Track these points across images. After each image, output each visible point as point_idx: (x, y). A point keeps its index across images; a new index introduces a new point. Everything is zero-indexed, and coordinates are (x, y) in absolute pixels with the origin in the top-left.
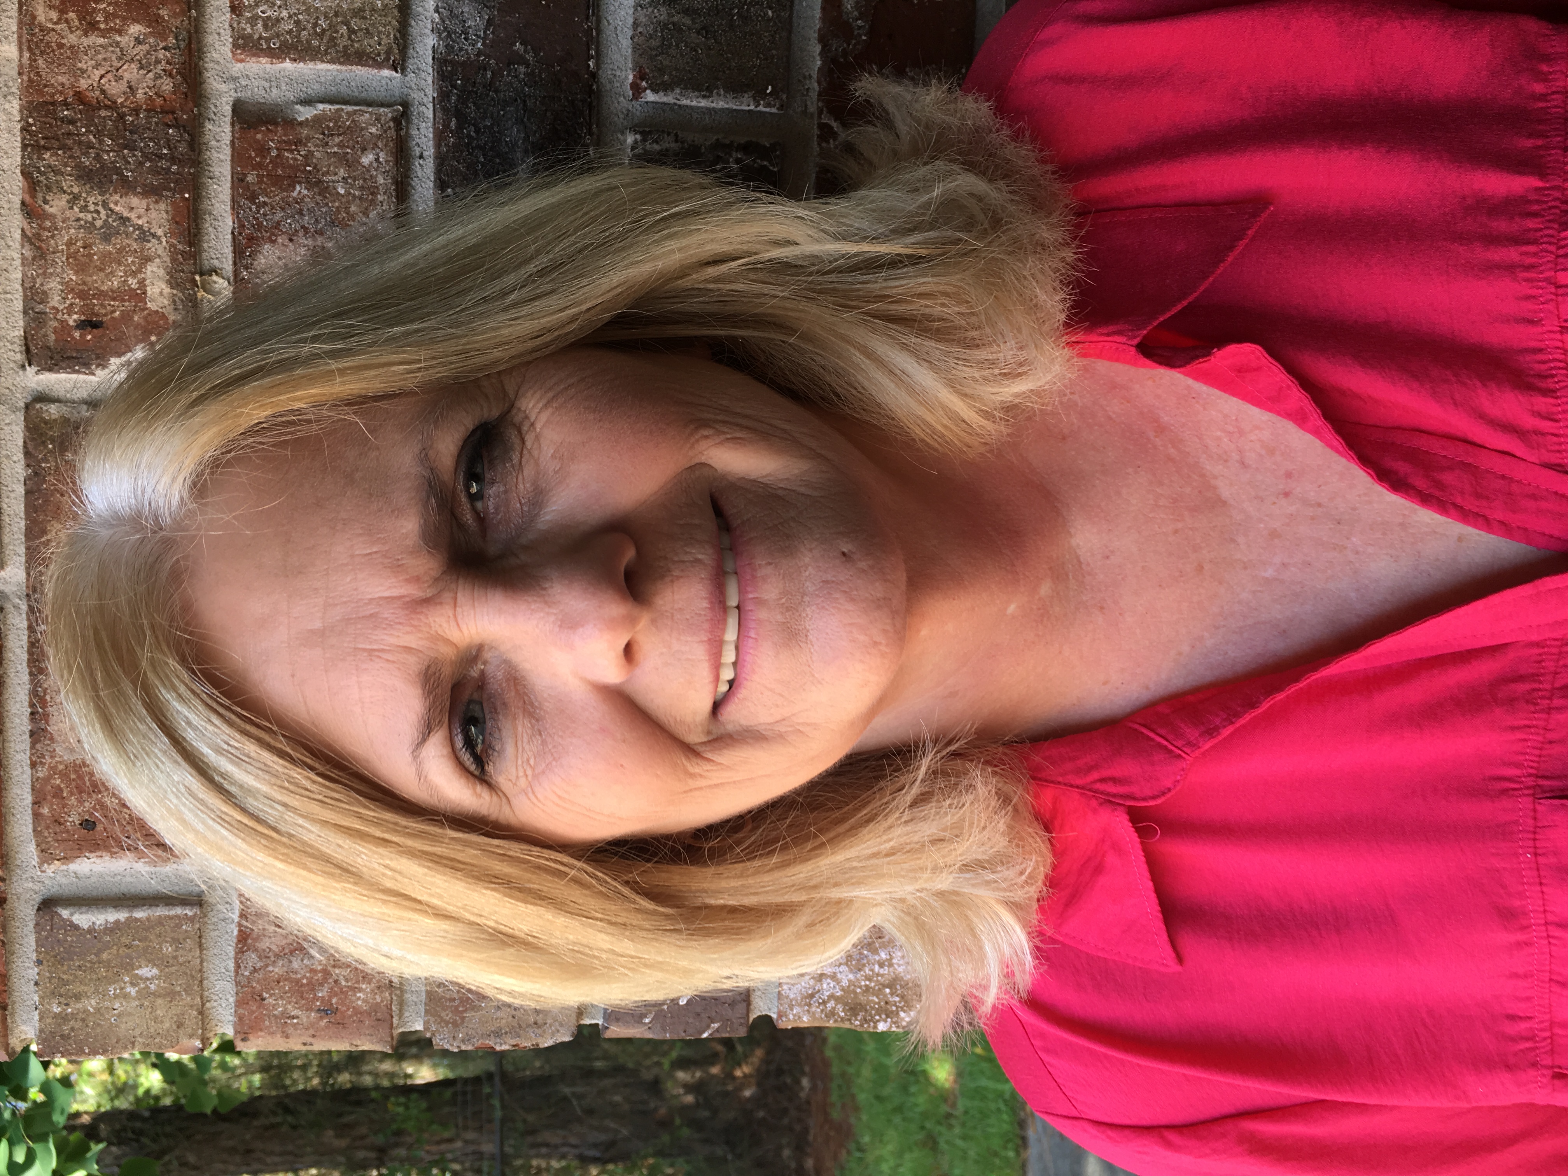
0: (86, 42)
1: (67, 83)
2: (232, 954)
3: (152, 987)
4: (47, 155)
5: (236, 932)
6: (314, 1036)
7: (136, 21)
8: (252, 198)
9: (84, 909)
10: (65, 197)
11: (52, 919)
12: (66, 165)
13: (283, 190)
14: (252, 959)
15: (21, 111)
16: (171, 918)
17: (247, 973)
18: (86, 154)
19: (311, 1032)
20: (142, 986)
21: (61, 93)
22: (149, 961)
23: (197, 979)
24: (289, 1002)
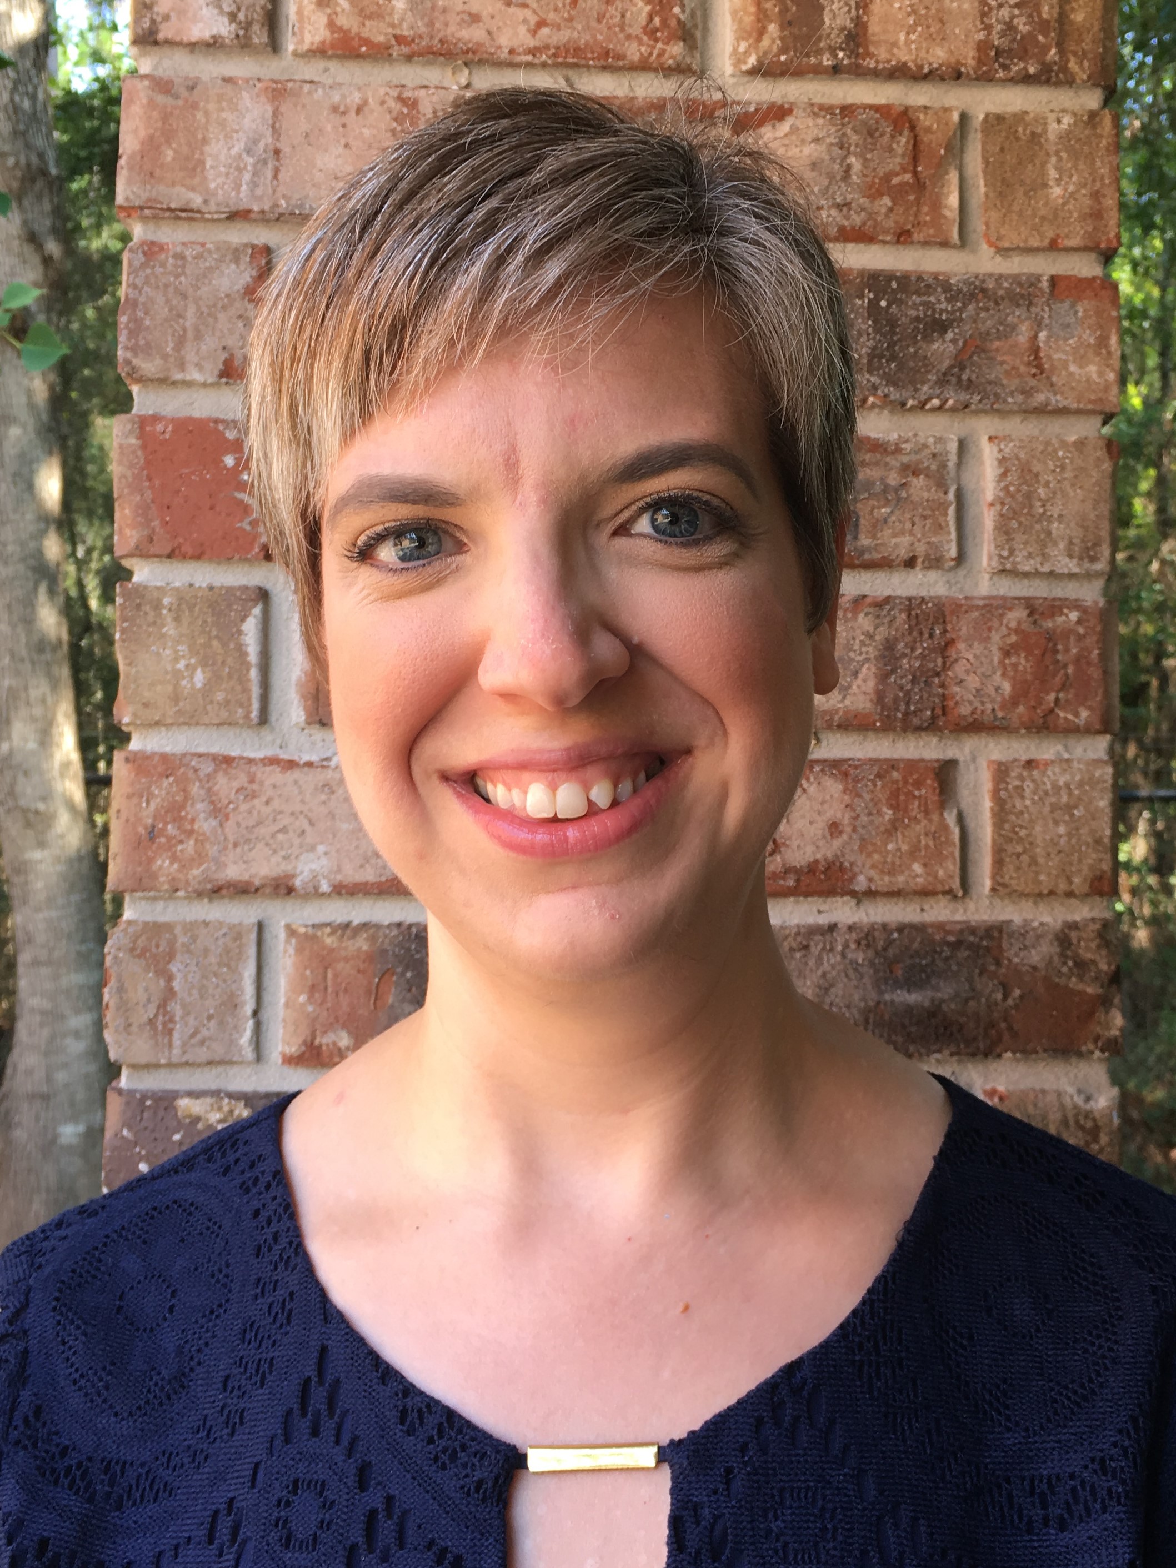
0: (995, 649)
1: (961, 633)
2: (215, 749)
3: (184, 683)
4: (904, 616)
5: (233, 754)
6: (127, 821)
7: (1013, 687)
8: (879, 776)
9: (260, 627)
10: (871, 629)
11: (251, 600)
12: (897, 630)
13: (888, 800)
14: (207, 768)
15: (937, 597)
16: (249, 699)
17: (193, 763)
18: (906, 646)
19: (132, 819)
20: (186, 674)
21: (953, 628)
22: (209, 679)
23: (189, 720)
24: (163, 800)
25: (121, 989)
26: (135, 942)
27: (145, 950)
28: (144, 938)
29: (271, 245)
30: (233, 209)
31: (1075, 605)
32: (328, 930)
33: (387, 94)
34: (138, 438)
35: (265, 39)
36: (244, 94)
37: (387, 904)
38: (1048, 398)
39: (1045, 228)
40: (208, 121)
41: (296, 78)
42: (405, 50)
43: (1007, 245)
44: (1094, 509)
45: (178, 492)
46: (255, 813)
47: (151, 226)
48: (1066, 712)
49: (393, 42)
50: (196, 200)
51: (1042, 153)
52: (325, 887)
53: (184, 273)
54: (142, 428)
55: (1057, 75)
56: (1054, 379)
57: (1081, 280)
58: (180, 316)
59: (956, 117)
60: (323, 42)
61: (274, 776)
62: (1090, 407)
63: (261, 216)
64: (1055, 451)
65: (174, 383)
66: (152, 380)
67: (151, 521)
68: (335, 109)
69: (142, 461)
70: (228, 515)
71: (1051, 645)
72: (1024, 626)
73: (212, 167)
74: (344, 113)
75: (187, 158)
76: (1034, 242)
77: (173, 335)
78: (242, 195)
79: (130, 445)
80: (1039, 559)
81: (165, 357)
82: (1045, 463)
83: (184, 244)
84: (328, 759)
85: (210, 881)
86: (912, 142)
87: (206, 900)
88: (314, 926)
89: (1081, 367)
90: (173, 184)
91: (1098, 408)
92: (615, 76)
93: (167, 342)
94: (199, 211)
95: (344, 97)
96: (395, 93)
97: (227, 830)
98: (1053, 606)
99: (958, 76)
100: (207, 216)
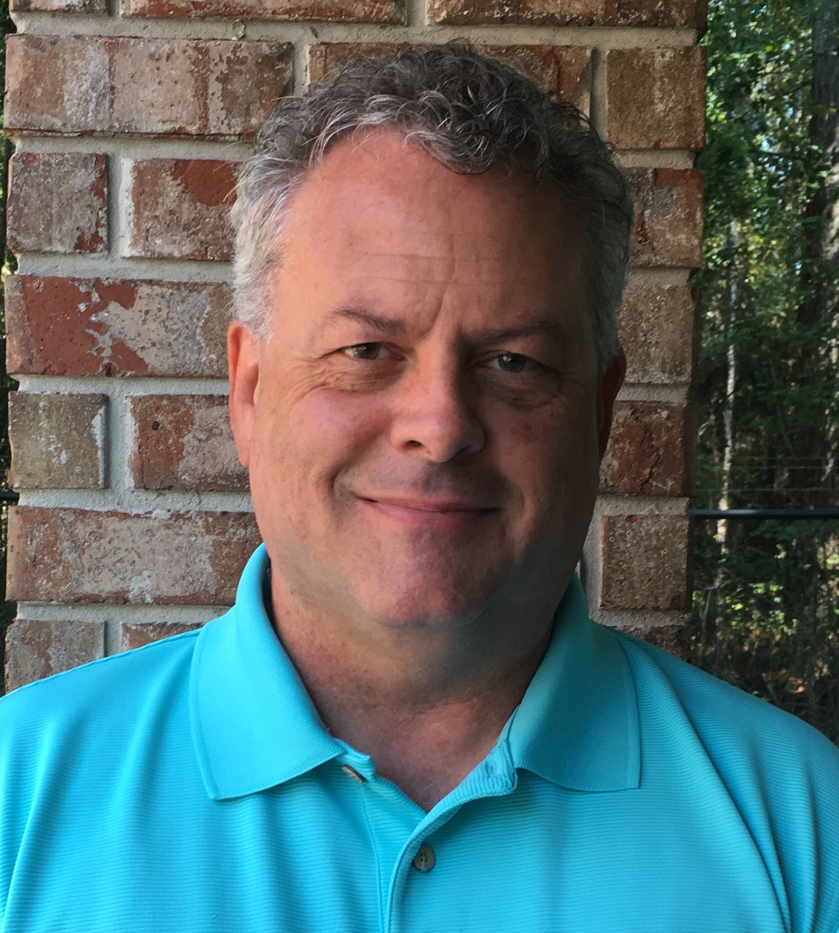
2: (74, 506)
3: (54, 460)
5: (87, 509)
6: (18, 553)
7: (620, 464)
9: (104, 422)
11: (97, 404)
14: (70, 518)
16: (97, 471)
17: (61, 515)
20: (55, 454)
22: (71, 458)
23: (57, 485)
24: (41, 539)
25: (16, 665)
26: (25, 634)
27: (31, 640)
28: (30, 632)
29: (109, 154)
30: (83, 129)
31: (666, 406)
32: (151, 628)
33: (187, 45)
34: (21, 292)
35: (103, 7)
36: (89, 47)
37: (190, 611)
38: (650, 259)
39: (651, 134)
40: (65, 68)
41: (124, 34)
42: (200, 12)
43: (623, 147)
44: (681, 338)
45: (48, 329)
46: (102, 548)
47: (27, 141)
48: (657, 481)
49: (192, 7)
50: (58, 123)
51: (650, 79)
52: (149, 599)
53: (50, 176)
54: (23, 285)
55: (663, 21)
56: (655, 244)
57: (676, 171)
58: (48, 206)
59: (588, 53)
60: (143, 8)
61: (113, 524)
62: (680, 264)
63: (101, 134)
64: (655, 296)
65: (45, 253)
66: (30, 252)
67: (31, 349)
68: (152, 56)
69: (24, 308)
70: (82, 345)
71: (648, 434)
72: (628, 421)
73: (68, 100)
74: (158, 60)
75: (52, 94)
76: (643, 145)
77: (43, 220)
78: (89, 120)
79: (17, 297)
80: (641, 374)
81: (38, 235)
82: (647, 305)
83: (50, 155)
84: (150, 513)
85: (73, 595)
86: (556, 73)
87: (70, 607)
88: (141, 625)
89: (674, 235)
90: (42, 114)
91: (686, 265)
92: (347, 28)
93: (39, 224)
94: (59, 132)
95: (158, 48)
96: (193, 44)
97: (83, 560)
98: (650, 407)
99: (591, 23)
100: (65, 135)
